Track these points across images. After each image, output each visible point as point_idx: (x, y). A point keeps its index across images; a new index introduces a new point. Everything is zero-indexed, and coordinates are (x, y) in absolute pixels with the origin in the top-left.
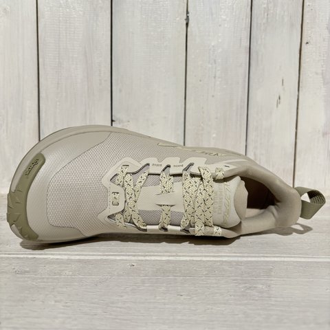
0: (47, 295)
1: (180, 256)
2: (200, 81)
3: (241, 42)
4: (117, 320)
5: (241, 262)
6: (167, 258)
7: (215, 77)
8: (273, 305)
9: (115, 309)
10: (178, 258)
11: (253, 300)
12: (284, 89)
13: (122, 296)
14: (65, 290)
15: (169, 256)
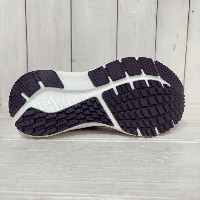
0: (35, 160)
1: (114, 140)
2: (126, 36)
3: (151, 11)
4: (78, 175)
5: (152, 143)
6: (107, 141)
7: (135, 33)
8: (172, 167)
9: (76, 169)
10: (113, 141)
11: (160, 164)
12: (178, 41)
13: (80, 162)
14: (45, 158)
15: (108, 140)
